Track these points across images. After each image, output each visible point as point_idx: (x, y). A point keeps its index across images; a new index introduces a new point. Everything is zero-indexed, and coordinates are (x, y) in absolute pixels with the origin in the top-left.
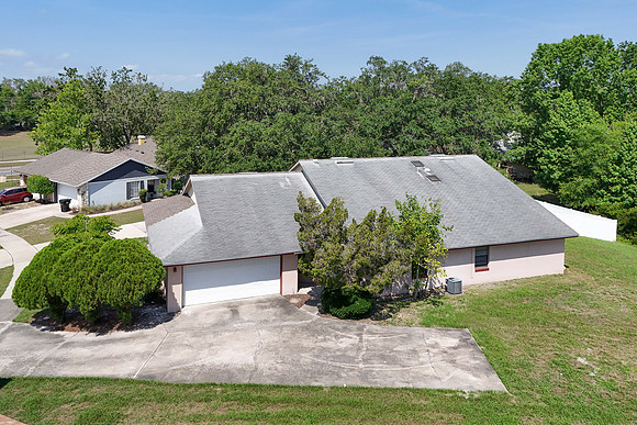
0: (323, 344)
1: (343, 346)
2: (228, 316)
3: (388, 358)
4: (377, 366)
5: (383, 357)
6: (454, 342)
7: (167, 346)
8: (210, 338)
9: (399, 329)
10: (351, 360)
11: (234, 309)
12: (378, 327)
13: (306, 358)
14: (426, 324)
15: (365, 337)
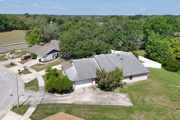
0: (102, 97)
1: (105, 97)
2: (83, 91)
3: (113, 100)
4: (112, 101)
5: (112, 99)
6: (125, 96)
7: (75, 97)
8: (81, 95)
9: (115, 93)
10: (107, 100)
11: (84, 89)
12: (111, 93)
13: (99, 100)
14: (120, 92)
15: (109, 95)
